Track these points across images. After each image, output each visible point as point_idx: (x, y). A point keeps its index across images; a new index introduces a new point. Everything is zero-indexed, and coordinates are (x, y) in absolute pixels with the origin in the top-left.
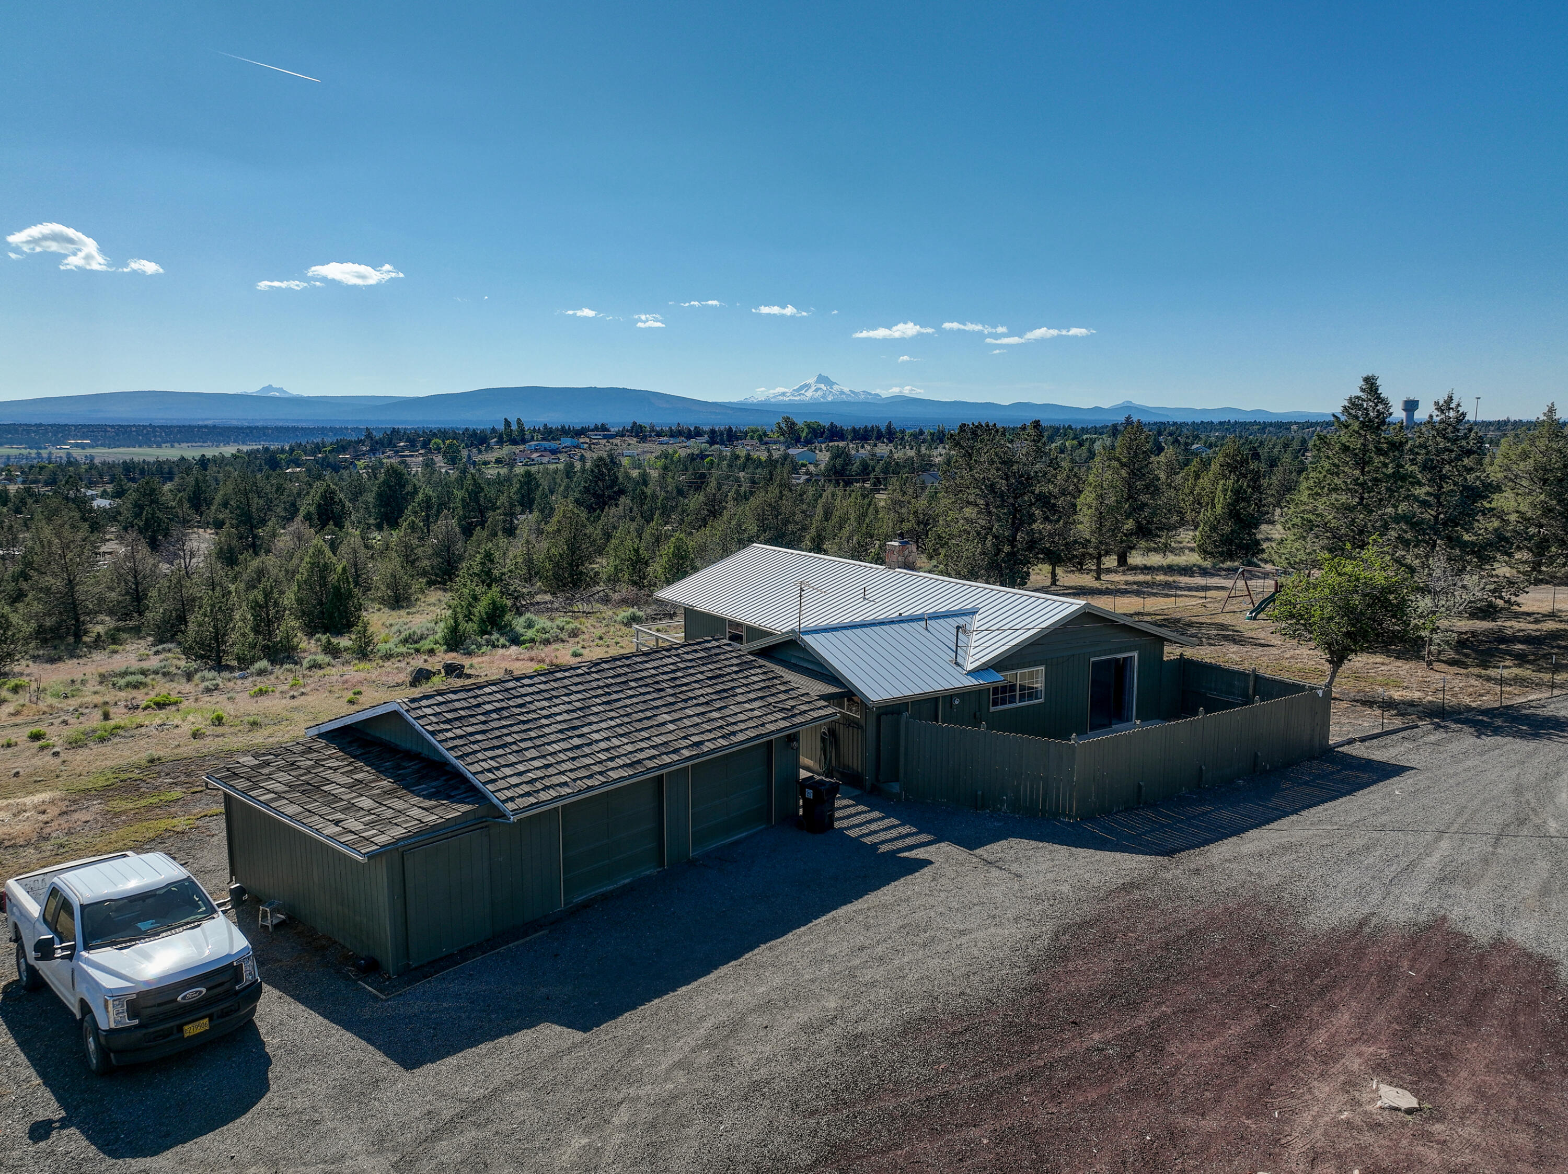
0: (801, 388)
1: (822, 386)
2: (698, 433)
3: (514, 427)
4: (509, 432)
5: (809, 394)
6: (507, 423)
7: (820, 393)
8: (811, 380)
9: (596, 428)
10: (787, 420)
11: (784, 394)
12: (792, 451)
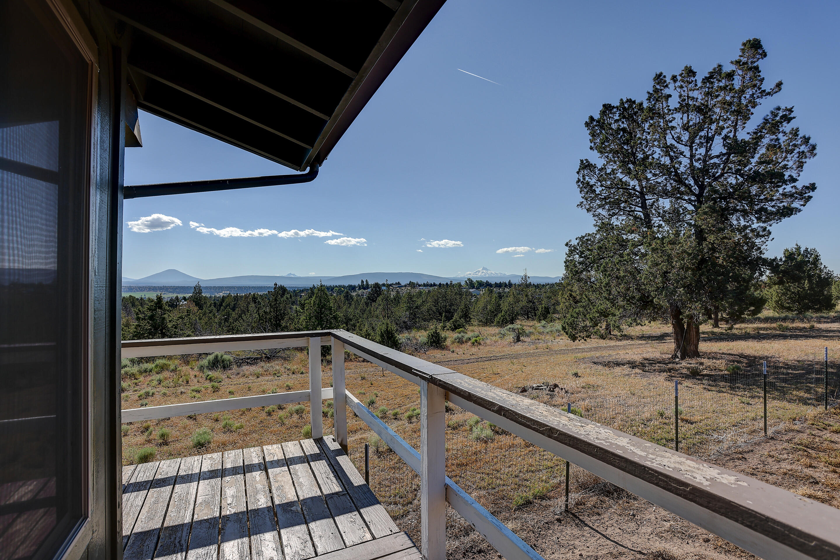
0: (476, 272)
1: (484, 271)
2: (435, 285)
3: (365, 283)
4: (363, 285)
5: (480, 274)
6: (362, 282)
7: (483, 274)
8: (480, 269)
9: (396, 284)
10: (469, 279)
11: (470, 274)
12: (471, 290)
